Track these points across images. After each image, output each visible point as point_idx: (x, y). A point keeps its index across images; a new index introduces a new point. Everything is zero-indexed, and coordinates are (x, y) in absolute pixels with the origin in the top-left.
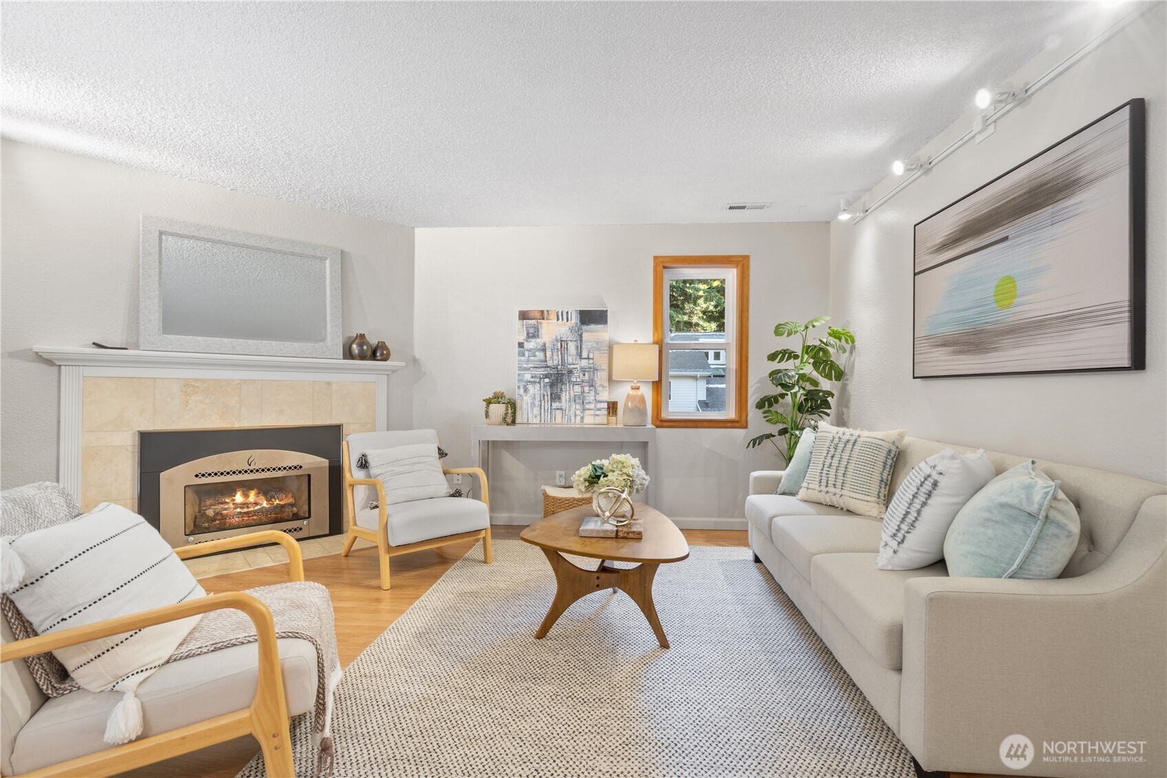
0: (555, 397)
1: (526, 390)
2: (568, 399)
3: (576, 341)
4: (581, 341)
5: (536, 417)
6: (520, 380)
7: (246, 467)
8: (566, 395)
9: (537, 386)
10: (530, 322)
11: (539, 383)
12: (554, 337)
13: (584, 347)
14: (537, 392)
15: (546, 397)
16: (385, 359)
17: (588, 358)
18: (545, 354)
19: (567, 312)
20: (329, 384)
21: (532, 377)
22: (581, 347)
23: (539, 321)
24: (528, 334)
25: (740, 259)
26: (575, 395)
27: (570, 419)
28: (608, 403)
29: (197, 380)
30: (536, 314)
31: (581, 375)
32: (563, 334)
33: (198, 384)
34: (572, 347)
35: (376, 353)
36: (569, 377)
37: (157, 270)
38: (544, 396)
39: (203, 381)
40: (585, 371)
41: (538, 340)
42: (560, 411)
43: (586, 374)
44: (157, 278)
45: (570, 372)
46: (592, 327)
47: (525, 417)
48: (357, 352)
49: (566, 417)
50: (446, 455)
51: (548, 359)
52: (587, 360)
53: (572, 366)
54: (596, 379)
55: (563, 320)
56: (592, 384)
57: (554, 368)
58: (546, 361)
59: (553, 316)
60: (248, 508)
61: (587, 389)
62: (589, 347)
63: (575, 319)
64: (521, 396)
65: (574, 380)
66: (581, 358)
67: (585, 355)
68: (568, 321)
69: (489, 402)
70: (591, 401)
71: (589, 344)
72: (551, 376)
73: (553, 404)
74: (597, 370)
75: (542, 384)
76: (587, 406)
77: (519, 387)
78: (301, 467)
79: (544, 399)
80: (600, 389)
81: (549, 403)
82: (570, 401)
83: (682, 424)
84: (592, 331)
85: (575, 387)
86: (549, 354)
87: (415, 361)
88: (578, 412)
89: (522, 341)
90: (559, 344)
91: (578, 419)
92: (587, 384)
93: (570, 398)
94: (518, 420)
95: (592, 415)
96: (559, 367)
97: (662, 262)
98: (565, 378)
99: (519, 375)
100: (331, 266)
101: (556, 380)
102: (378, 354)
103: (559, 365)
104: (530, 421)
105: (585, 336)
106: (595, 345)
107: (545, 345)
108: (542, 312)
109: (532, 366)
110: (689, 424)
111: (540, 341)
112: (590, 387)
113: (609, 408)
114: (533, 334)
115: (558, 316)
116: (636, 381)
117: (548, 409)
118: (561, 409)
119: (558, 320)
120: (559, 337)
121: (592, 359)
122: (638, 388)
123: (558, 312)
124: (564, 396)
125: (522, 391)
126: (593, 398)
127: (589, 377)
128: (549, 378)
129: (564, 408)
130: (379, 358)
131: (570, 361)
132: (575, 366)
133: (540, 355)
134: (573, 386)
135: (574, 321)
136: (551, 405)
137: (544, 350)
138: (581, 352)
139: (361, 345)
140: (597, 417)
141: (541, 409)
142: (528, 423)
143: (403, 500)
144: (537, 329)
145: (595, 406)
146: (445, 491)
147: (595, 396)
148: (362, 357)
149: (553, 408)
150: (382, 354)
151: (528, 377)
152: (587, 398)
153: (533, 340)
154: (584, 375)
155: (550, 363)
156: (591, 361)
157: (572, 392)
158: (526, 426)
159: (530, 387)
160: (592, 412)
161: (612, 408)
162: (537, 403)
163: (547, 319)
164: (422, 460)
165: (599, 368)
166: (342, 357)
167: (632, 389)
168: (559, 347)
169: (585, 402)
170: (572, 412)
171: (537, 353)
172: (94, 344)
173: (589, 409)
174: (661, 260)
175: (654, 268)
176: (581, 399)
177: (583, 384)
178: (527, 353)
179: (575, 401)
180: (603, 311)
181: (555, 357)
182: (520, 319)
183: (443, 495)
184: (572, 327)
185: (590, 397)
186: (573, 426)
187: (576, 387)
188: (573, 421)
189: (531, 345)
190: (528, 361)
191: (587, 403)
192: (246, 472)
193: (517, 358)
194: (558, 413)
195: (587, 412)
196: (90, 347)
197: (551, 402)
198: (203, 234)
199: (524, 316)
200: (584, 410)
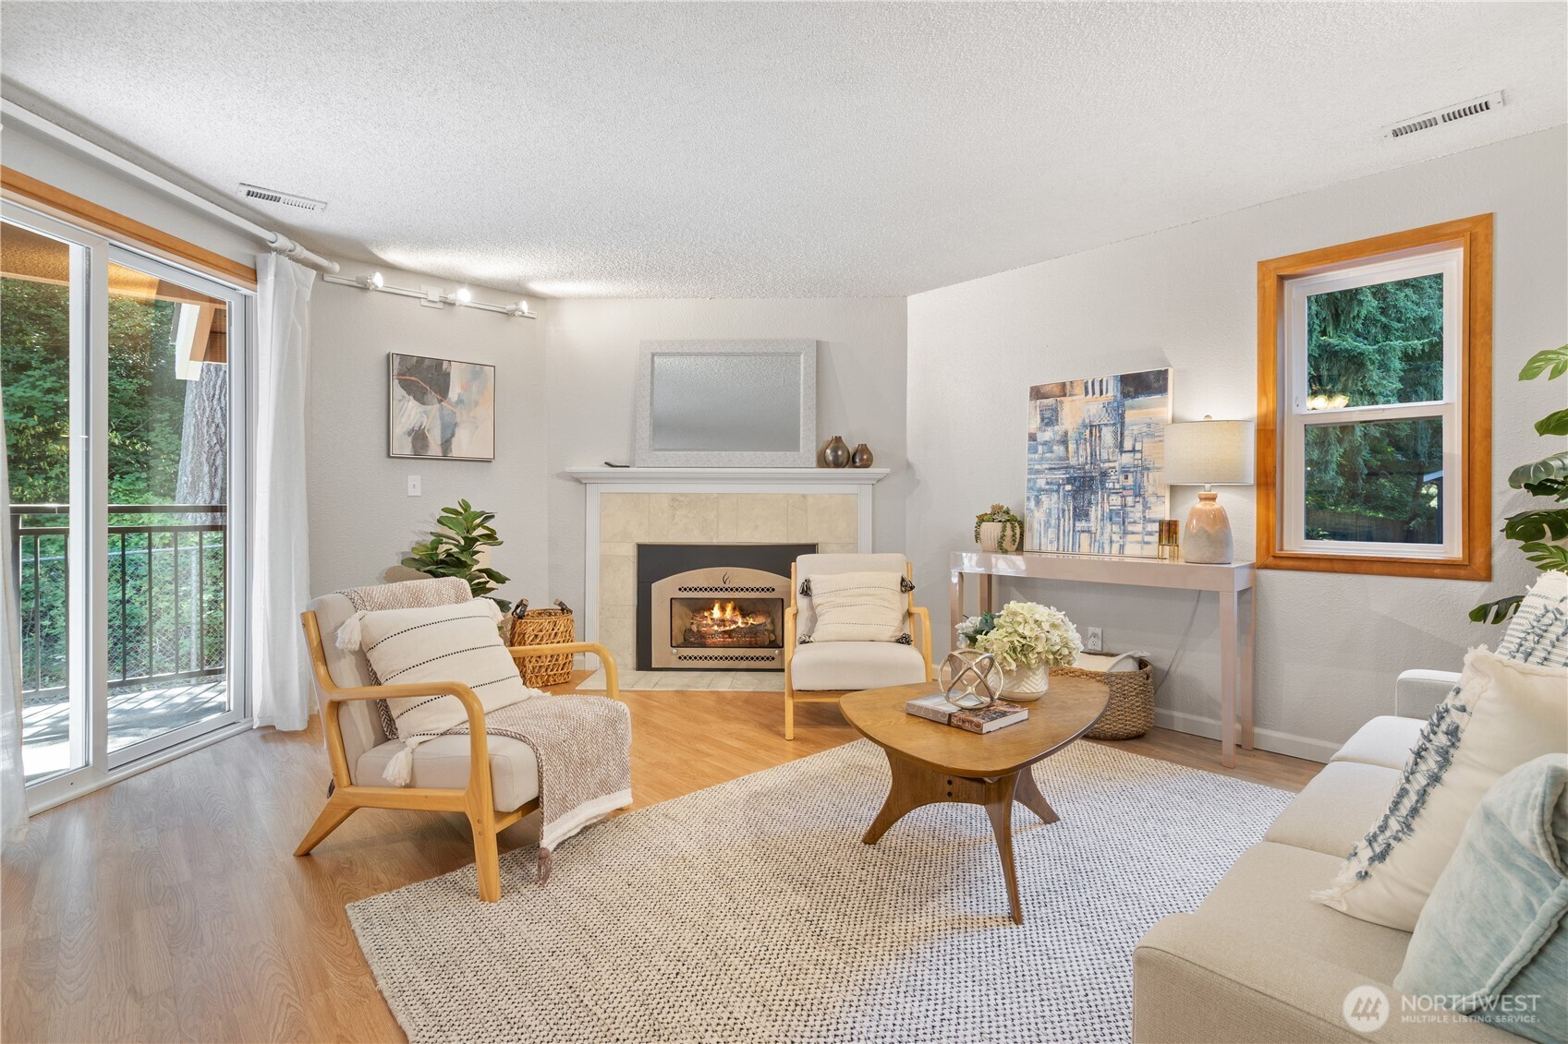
0: (1080, 514)
1: (1038, 502)
2: (1099, 516)
3: (1114, 424)
4: (1123, 424)
5: (1051, 542)
6: (1031, 489)
7: (722, 585)
8: (1096, 510)
9: (1055, 496)
10: (1046, 401)
11: (1058, 491)
12: (1080, 422)
13: (1126, 433)
14: (1054, 506)
15: (1067, 512)
16: (866, 466)
17: (1134, 451)
18: (1067, 448)
19: (1101, 381)
20: (804, 496)
21: (1048, 483)
22: (1122, 434)
23: (1059, 399)
24: (1043, 419)
25: (1467, 226)
26: (1111, 510)
27: (1103, 548)
28: (1161, 523)
29: (682, 494)
30: (1055, 389)
31: (1122, 478)
32: (1094, 415)
33: (683, 499)
34: (1108, 436)
35: (856, 458)
36: (1103, 483)
37: (649, 391)
38: (1064, 511)
39: (686, 495)
40: (1126, 472)
41: (1056, 428)
42: (1086, 534)
43: (1130, 476)
44: (648, 399)
45: (1104, 474)
46: (1142, 399)
47: (1036, 542)
48: (831, 458)
49: (1097, 544)
50: (912, 588)
51: (1071, 454)
52: (1132, 454)
53: (1107, 465)
54: (1146, 484)
55: (1094, 393)
56: (1138, 492)
57: (1080, 469)
58: (1068, 459)
59: (1079, 389)
60: (724, 626)
61: (1130, 500)
62: (1135, 432)
63: (1112, 391)
64: (1032, 511)
65: (1111, 485)
66: (1122, 452)
67: (1128, 445)
68: (1101, 394)
69: (981, 519)
70: (1138, 520)
71: (1135, 427)
72: (1075, 481)
73: (1077, 524)
74: (1148, 469)
75: (1061, 494)
76: (1130, 528)
77: (1028, 499)
78: (773, 590)
79: (1064, 516)
80: (1152, 500)
81: (1071, 522)
82: (1102, 520)
83: (1323, 565)
84: (1140, 407)
85: (1111, 498)
86: (1072, 447)
87: (909, 466)
88: (1115, 538)
89: (1032, 431)
90: (1088, 432)
91: (1116, 547)
92: (1131, 492)
93: (1103, 515)
94: (1027, 546)
95: (1139, 542)
96: (1087, 467)
97: (1275, 269)
98: (1096, 484)
99: (1029, 480)
100: (806, 360)
101: (1084, 485)
102: (857, 460)
103: (1087, 464)
104: (1043, 549)
105: (1130, 416)
106: (1145, 429)
107: (1066, 433)
108: (1064, 385)
109: (1047, 466)
110: (1337, 566)
111: (1059, 429)
112: (1136, 496)
113: (1161, 531)
114: (1050, 419)
115: (1086, 388)
116: (1207, 486)
117: (1069, 531)
118: (1089, 532)
119: (1087, 393)
120: (1087, 421)
121: (1140, 451)
122: (1213, 499)
123: (1087, 382)
124: (1094, 513)
125: (1032, 503)
126: (1140, 515)
127: (1135, 481)
128: (1073, 485)
129: (1093, 529)
130: (858, 464)
131: (1105, 456)
132: (1112, 465)
133: (1059, 450)
134: (1109, 496)
135: (1111, 394)
136: (1074, 525)
137: (1064, 442)
138: (1122, 443)
139: (835, 451)
140: (1145, 546)
141: (1059, 530)
142: (1040, 552)
143: (834, 638)
144: (1055, 411)
145: (1144, 528)
146: (890, 634)
147: (1144, 512)
148: (837, 464)
149: (1077, 529)
150: (861, 460)
151: (1041, 483)
152: (1131, 515)
153: (1049, 429)
154: (1126, 478)
155: (1073, 462)
156: (1138, 456)
157: (1106, 506)
158: (1036, 555)
159: (1044, 498)
160: (1139, 538)
161: (1169, 531)
162: (1053, 522)
163: (1070, 395)
164: (871, 591)
165: (1151, 466)
166: (815, 464)
167: (1201, 499)
168: (1088, 437)
169: (1127, 521)
170: (1106, 536)
171: (1055, 448)
172: (606, 463)
173: (1133, 533)
174: (1272, 266)
175: (1258, 283)
176: (1119, 517)
177: (1125, 493)
178: (1040, 448)
179: (1111, 520)
180: (1161, 371)
181: (1081, 452)
182: (1031, 400)
183: (887, 639)
184: (1109, 403)
185: (1136, 513)
186: (1107, 559)
187: (1113, 497)
188: (1107, 551)
189: (1048, 435)
190: (1042, 459)
191: (1129, 523)
192: (721, 590)
193: (1027, 456)
194: (1085, 537)
195: (1130, 537)
196: (602, 466)
197: (1074, 520)
198: (686, 349)
199: (1037, 393)
200: (1125, 533)
